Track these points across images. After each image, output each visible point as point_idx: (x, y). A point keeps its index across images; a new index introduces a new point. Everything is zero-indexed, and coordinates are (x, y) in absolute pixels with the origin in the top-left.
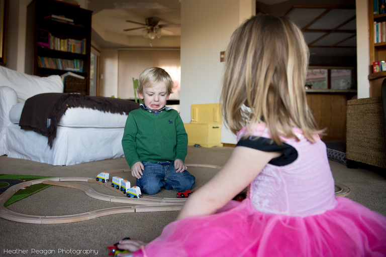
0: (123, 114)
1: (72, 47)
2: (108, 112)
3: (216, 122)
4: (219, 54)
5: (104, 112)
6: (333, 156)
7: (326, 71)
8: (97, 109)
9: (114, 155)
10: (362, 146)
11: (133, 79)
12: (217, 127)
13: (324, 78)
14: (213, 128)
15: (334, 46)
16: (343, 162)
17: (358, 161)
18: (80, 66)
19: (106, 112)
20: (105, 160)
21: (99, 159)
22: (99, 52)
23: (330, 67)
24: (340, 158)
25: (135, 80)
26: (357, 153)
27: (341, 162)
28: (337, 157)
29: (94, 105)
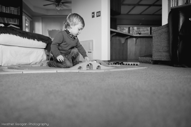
0: (35, 40)
1: (13, 11)
2: (26, 38)
3: (90, 50)
4: (92, 13)
5: (23, 38)
6: (147, 61)
7: (149, 28)
8: (19, 36)
9: (31, 62)
10: (160, 52)
11: (48, 30)
12: (91, 52)
13: (148, 33)
14: (88, 52)
15: (153, 14)
16: (151, 63)
17: (158, 60)
18: (18, 22)
19: (24, 38)
20: (26, 64)
21: (22, 64)
22: (31, 18)
23: (151, 26)
24: (150, 61)
25: (49, 31)
26: (157, 56)
27: (150, 63)
28: (148, 61)
29: (17, 34)
